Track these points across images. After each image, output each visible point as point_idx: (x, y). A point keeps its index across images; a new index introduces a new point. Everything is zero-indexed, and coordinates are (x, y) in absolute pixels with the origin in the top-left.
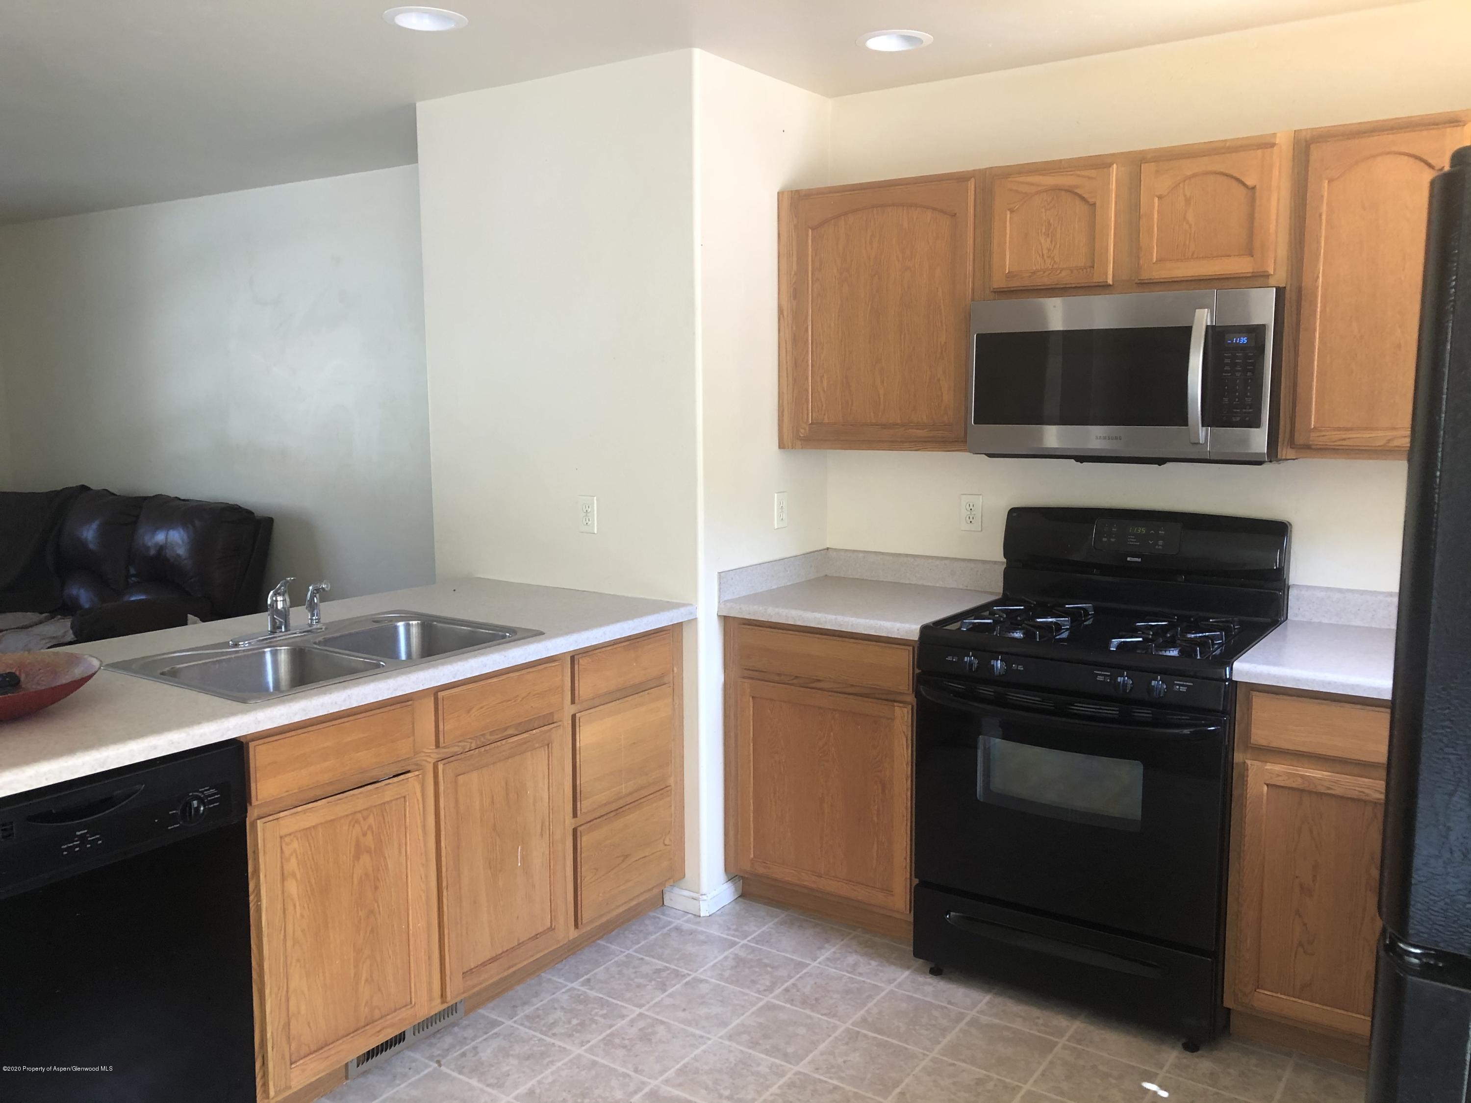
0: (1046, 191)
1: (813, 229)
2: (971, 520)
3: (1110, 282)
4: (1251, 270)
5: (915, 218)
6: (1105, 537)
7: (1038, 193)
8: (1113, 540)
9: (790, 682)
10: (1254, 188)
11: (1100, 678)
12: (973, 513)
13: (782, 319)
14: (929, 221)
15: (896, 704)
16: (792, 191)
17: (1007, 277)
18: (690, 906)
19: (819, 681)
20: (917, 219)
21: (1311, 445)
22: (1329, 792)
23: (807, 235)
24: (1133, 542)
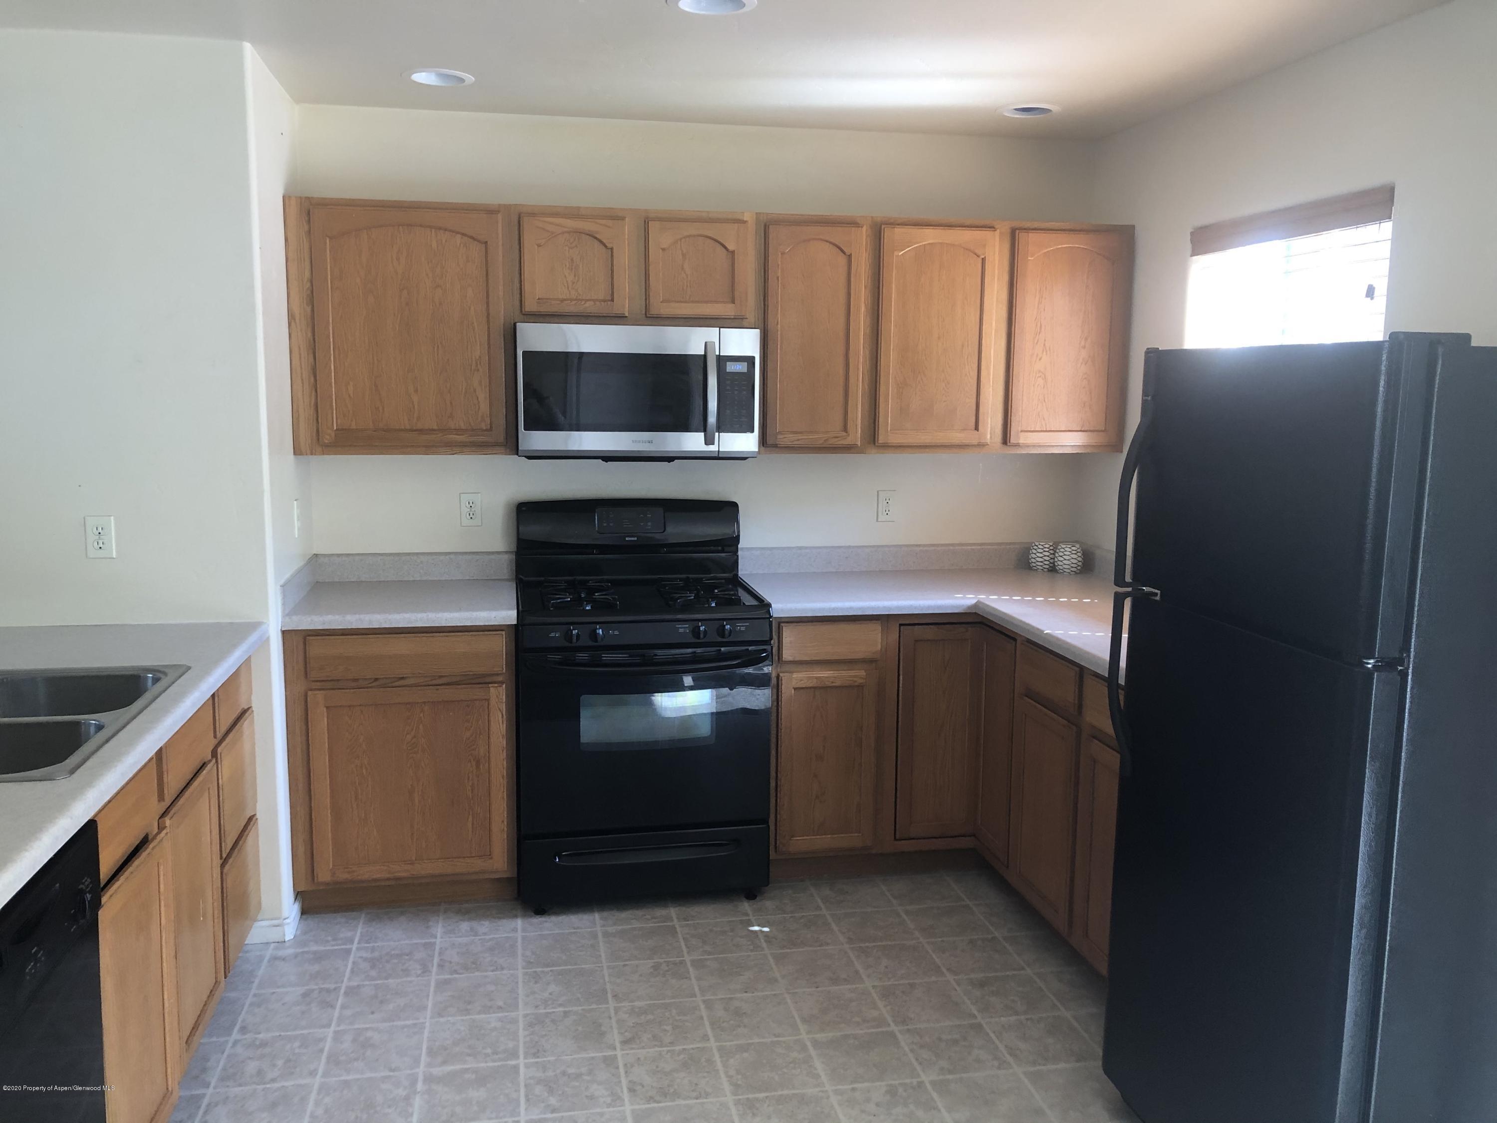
0: (569, 232)
1: (331, 238)
2: (471, 516)
3: (627, 315)
4: (733, 314)
5: (444, 241)
6: (605, 523)
7: (563, 233)
8: (611, 524)
9: (370, 685)
10: (733, 252)
11: (681, 630)
12: (473, 510)
13: (293, 324)
14: (458, 245)
15: (490, 685)
16: (301, 198)
17: (538, 303)
18: (273, 935)
19: (402, 678)
20: (446, 241)
21: (777, 444)
22: (834, 684)
23: (326, 243)
24: (627, 525)
